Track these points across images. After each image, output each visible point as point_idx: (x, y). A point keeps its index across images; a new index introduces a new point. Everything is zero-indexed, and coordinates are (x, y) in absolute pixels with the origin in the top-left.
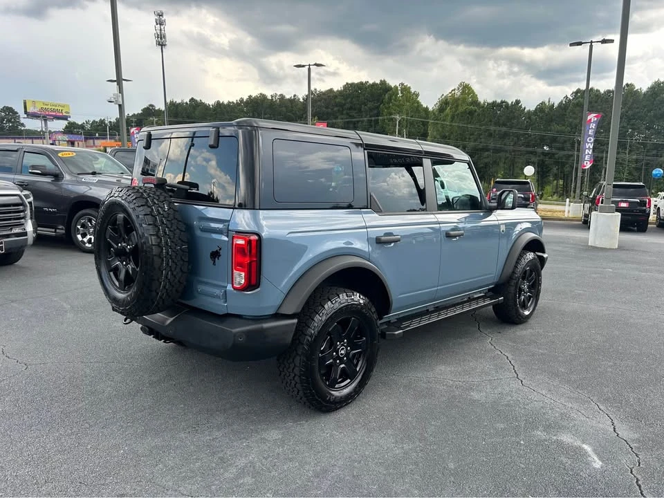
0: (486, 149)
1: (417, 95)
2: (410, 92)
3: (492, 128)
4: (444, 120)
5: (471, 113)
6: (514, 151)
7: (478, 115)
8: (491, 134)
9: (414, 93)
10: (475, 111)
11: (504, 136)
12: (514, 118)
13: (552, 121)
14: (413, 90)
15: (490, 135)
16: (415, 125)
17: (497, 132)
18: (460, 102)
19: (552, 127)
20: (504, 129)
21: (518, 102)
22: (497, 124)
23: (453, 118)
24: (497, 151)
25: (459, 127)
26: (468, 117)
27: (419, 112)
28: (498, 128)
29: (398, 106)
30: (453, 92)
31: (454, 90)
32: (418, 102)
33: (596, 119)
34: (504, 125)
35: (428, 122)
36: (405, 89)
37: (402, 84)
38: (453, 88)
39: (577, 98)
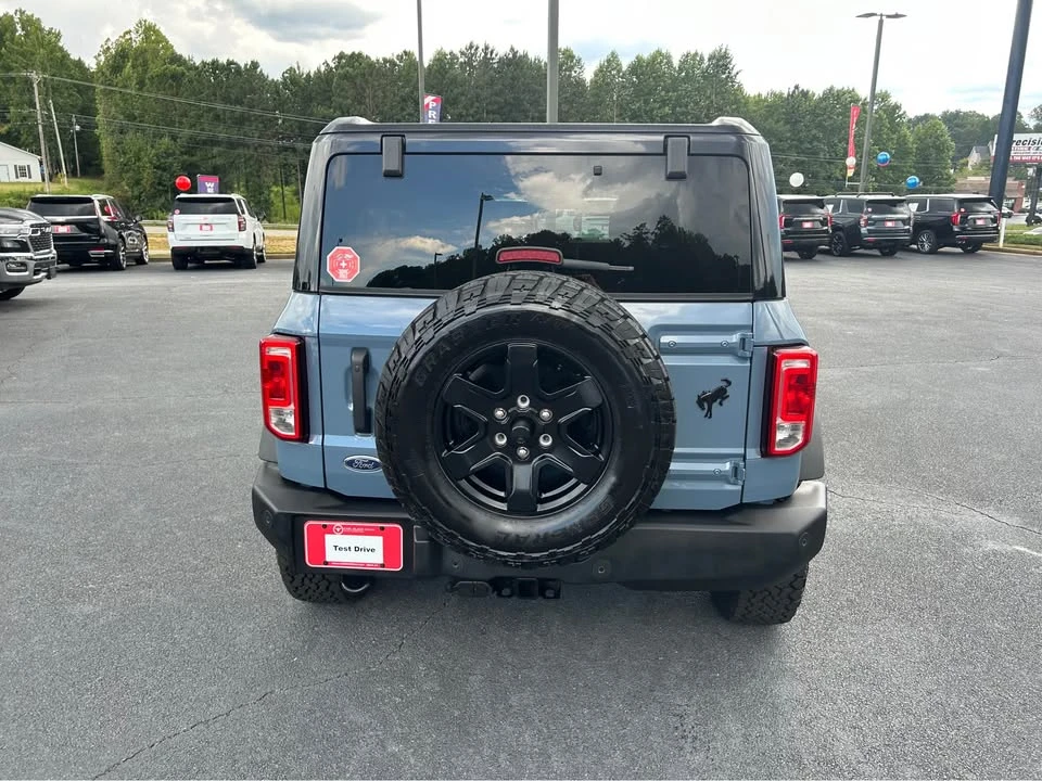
0: (214, 142)
1: (58, 36)
2: (42, 30)
3: (220, 106)
4: (125, 87)
5: (175, 77)
6: (261, 146)
7: (190, 81)
8: (219, 116)
9: (50, 32)
10: (183, 74)
11: (241, 121)
12: (253, 91)
13: (311, 100)
14: (46, 26)
15: (217, 117)
16: (61, 93)
17: (228, 114)
18: (149, 56)
19: (315, 110)
20: (239, 109)
21: (255, 65)
22: (226, 100)
23: (141, 84)
24: (232, 145)
25: (157, 100)
26: (171, 85)
27: (68, 68)
28: (228, 107)
29: (23, 55)
30: (128, 37)
31: (129, 32)
32: (61, 49)
33: (435, 104)
34: (239, 102)
35: (94, 88)
36: (30, 23)
37: (22, 13)
38: (127, 30)
39: (342, 68)
